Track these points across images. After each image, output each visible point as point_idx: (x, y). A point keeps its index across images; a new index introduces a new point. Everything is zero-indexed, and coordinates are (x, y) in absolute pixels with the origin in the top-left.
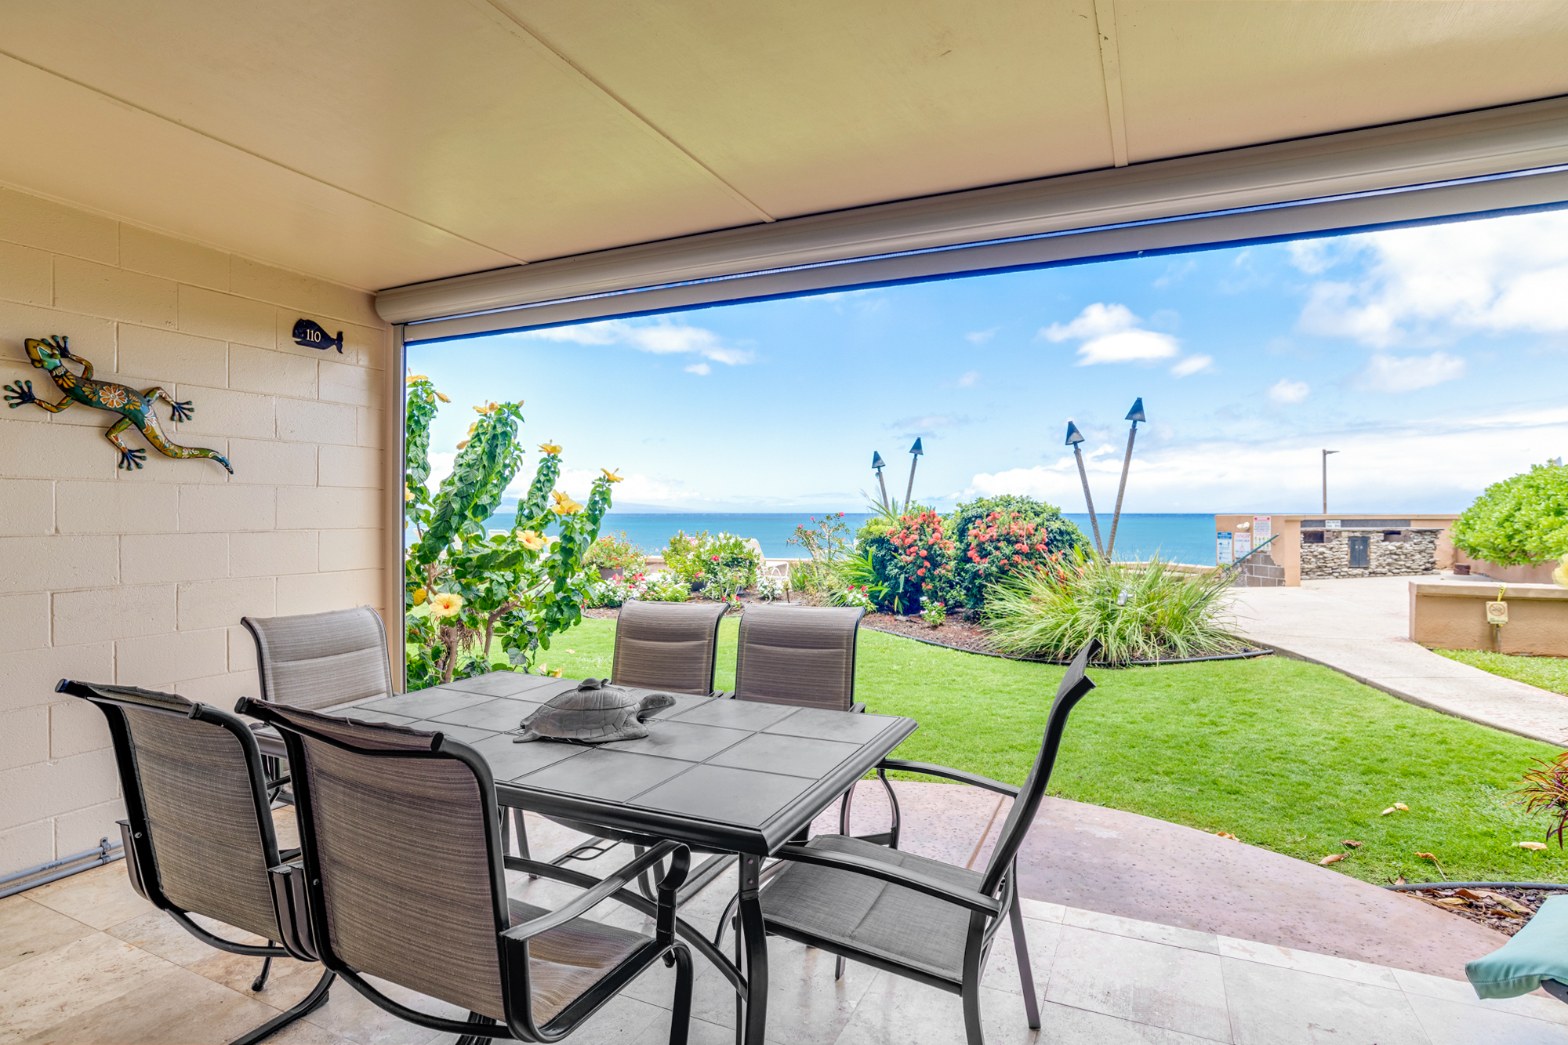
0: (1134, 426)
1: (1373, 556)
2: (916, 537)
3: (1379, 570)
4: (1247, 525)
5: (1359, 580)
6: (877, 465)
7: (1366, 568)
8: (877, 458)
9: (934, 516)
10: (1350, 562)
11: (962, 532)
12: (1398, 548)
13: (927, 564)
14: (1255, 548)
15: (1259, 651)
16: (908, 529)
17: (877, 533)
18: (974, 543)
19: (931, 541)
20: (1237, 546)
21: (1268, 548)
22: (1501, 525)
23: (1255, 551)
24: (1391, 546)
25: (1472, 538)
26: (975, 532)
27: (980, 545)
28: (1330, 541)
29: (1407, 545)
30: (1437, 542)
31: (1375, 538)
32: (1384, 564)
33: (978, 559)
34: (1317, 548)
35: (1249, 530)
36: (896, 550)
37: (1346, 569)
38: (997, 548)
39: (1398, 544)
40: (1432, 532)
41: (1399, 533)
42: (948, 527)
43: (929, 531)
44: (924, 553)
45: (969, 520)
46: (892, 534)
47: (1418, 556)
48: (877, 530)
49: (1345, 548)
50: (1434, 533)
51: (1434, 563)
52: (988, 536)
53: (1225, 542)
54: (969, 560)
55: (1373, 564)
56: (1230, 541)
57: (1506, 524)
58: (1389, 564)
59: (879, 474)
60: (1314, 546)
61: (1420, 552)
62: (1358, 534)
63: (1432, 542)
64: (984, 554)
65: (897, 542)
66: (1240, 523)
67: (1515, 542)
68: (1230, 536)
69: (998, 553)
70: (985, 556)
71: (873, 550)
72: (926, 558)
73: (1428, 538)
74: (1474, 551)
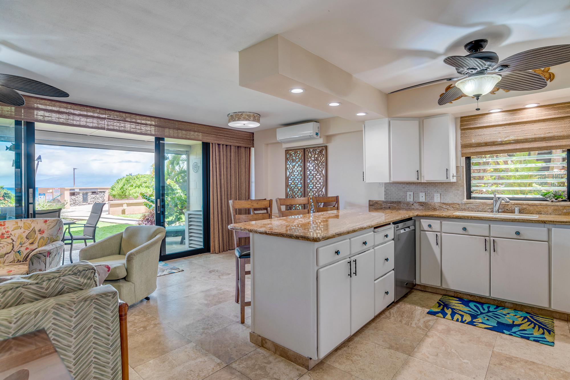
1: (89, 199)
3: (91, 203)
4: (51, 191)
5: (85, 205)
7: (87, 202)
10: (83, 201)
12: (95, 196)
14: (54, 198)
20: (47, 198)
21: (59, 198)
22: (121, 189)
23: (54, 199)
24: (93, 196)
25: (114, 193)
28: (77, 195)
29: (98, 195)
30: (105, 194)
31: (89, 194)
32: (92, 201)
34: (73, 197)
35: (52, 192)
37: (81, 203)
39: (95, 195)
40: (103, 192)
41: (95, 192)
47: (100, 198)
49: (81, 197)
50: (104, 192)
51: (104, 200)
53: (42, 196)
55: (89, 201)
56: (44, 196)
57: (122, 189)
58: (93, 201)
60: (72, 196)
61: (101, 197)
62: (85, 193)
63: (104, 194)
66: (48, 190)
67: (124, 193)
68: (44, 194)
73: (103, 193)
74: (114, 196)
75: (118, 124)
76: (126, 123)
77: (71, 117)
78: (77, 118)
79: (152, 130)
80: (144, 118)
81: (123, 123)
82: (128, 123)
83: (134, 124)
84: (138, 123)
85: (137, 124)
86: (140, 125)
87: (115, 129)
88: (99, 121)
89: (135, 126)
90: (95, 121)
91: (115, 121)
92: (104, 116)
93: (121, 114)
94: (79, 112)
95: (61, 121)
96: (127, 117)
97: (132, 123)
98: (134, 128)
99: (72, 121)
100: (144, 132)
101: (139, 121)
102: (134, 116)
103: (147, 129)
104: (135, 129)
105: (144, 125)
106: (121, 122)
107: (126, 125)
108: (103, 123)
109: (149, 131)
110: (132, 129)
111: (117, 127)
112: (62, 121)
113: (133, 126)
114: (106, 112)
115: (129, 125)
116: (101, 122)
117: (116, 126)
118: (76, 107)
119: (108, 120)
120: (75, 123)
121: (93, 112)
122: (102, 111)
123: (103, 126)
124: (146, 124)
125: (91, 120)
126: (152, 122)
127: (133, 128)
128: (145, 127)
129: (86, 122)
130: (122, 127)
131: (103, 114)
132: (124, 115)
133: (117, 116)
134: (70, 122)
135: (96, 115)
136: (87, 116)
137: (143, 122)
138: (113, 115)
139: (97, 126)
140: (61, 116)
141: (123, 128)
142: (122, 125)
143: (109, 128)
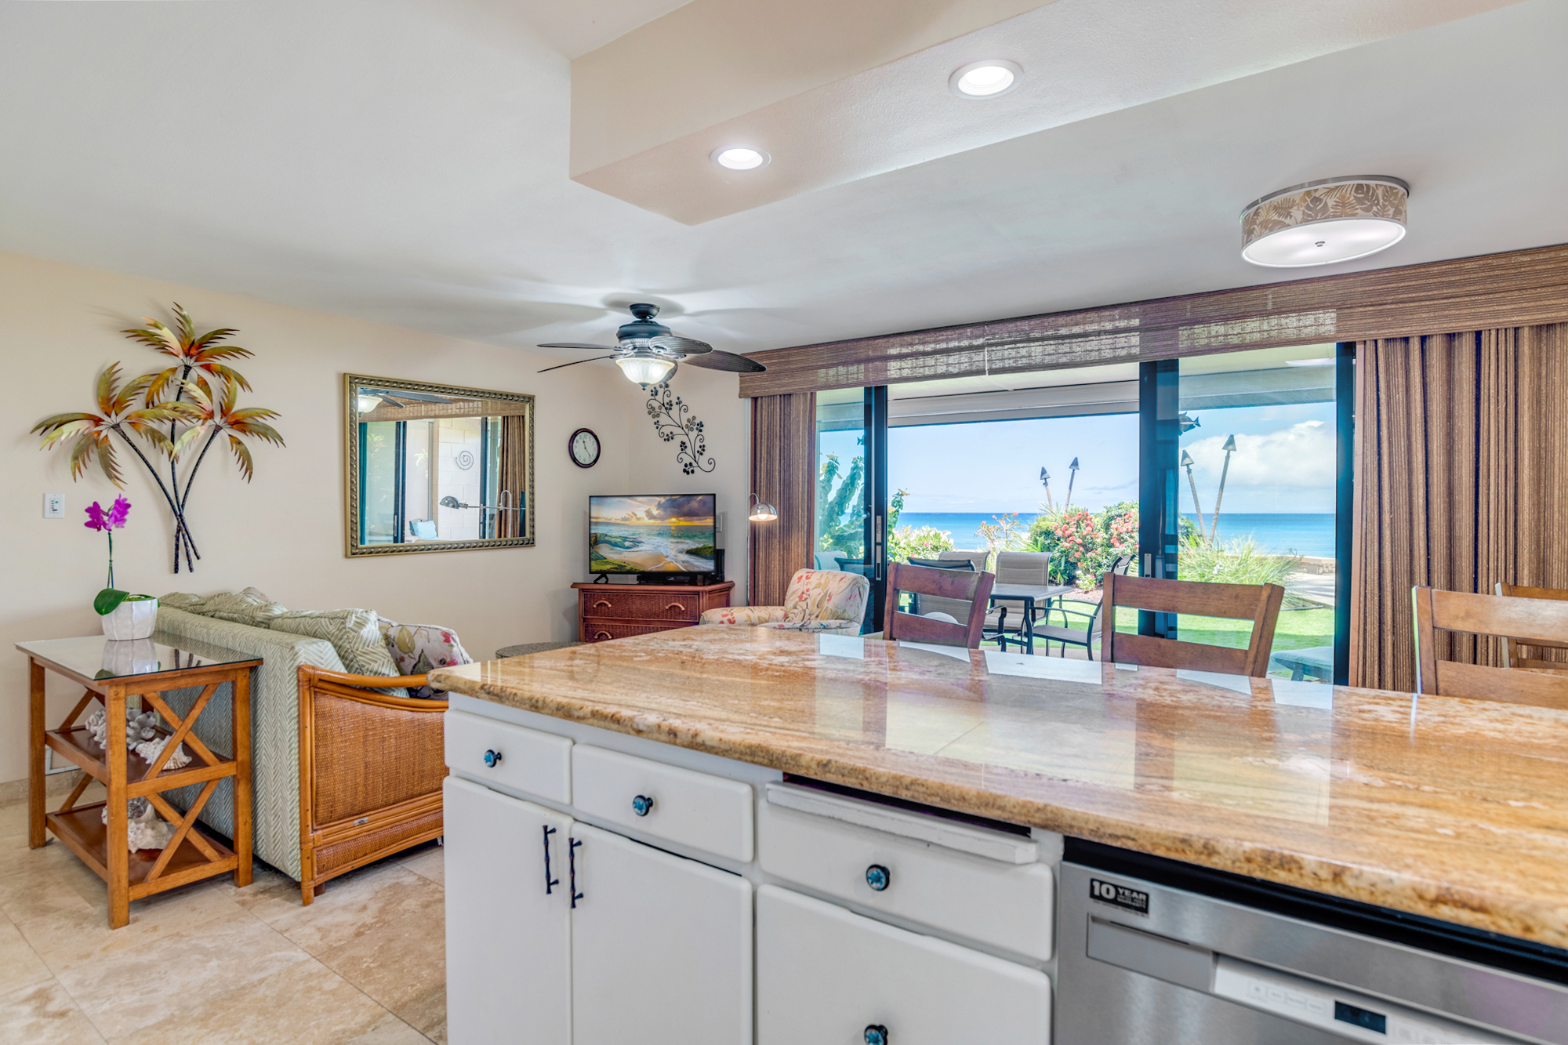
0: (1228, 453)
2: (1074, 530)
6: (1044, 477)
8: (1044, 472)
9: (1087, 515)
11: (1107, 527)
13: (1081, 549)
15: (1314, 606)
16: (1068, 524)
17: (1045, 527)
18: (1115, 533)
19: (1085, 533)
26: (1115, 526)
27: (1119, 535)
33: (1118, 544)
36: (1059, 540)
38: (1131, 537)
42: (1098, 522)
43: (1083, 525)
44: (1079, 541)
45: (1112, 518)
46: (1056, 528)
48: (1044, 525)
52: (1125, 529)
54: (1111, 546)
59: (1046, 484)
64: (1122, 541)
65: (1059, 533)
69: (1132, 540)
70: (1123, 543)
71: (1041, 539)
72: (1080, 544)
75: (1013, 353)
76: (1032, 344)
77: (921, 361)
78: (930, 361)
79: (1103, 347)
80: (1080, 317)
81: (1023, 347)
82: (1037, 344)
83: (1052, 342)
84: (1064, 337)
85: (1060, 341)
86: (1068, 341)
87: (1007, 366)
88: (973, 355)
89: (1054, 347)
90: (964, 357)
91: (1006, 347)
92: (980, 341)
93: (1019, 324)
94: (933, 346)
95: (906, 373)
96: (1032, 330)
97: (1046, 342)
98: (1053, 354)
99: (922, 370)
100: (1078, 359)
101: (1063, 331)
102: (1050, 320)
103: (1089, 348)
104: (1054, 357)
105: (1080, 340)
106: (1018, 345)
107: (1033, 349)
108: (980, 358)
109: (1093, 354)
110: (1047, 357)
111: (1011, 361)
112: (905, 375)
113: (1050, 349)
114: (984, 331)
115: (1039, 349)
116: (976, 358)
117: (1009, 359)
118: (928, 337)
119: (990, 349)
120: (927, 372)
121: (959, 339)
122: (977, 331)
123: (981, 364)
124: (1085, 335)
125: (957, 357)
126: (1102, 324)
127: (1049, 355)
128: (1082, 344)
129: (948, 365)
130: (1023, 357)
131: (978, 337)
132: (1025, 325)
133: (1009, 332)
134: (920, 372)
135: (965, 343)
136: (947, 352)
137: (1076, 330)
138: (1003, 332)
139: (968, 368)
140: (904, 364)
141: (1025, 361)
142: (1023, 352)
143: (994, 367)
